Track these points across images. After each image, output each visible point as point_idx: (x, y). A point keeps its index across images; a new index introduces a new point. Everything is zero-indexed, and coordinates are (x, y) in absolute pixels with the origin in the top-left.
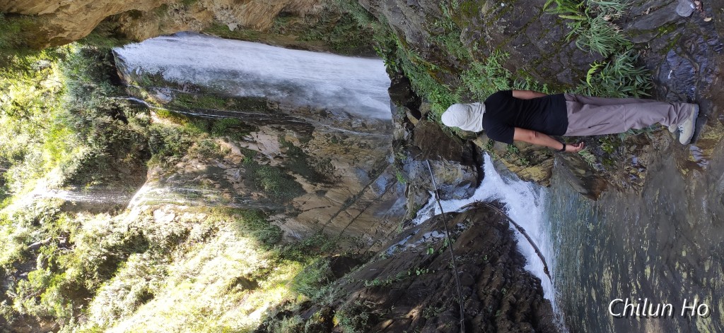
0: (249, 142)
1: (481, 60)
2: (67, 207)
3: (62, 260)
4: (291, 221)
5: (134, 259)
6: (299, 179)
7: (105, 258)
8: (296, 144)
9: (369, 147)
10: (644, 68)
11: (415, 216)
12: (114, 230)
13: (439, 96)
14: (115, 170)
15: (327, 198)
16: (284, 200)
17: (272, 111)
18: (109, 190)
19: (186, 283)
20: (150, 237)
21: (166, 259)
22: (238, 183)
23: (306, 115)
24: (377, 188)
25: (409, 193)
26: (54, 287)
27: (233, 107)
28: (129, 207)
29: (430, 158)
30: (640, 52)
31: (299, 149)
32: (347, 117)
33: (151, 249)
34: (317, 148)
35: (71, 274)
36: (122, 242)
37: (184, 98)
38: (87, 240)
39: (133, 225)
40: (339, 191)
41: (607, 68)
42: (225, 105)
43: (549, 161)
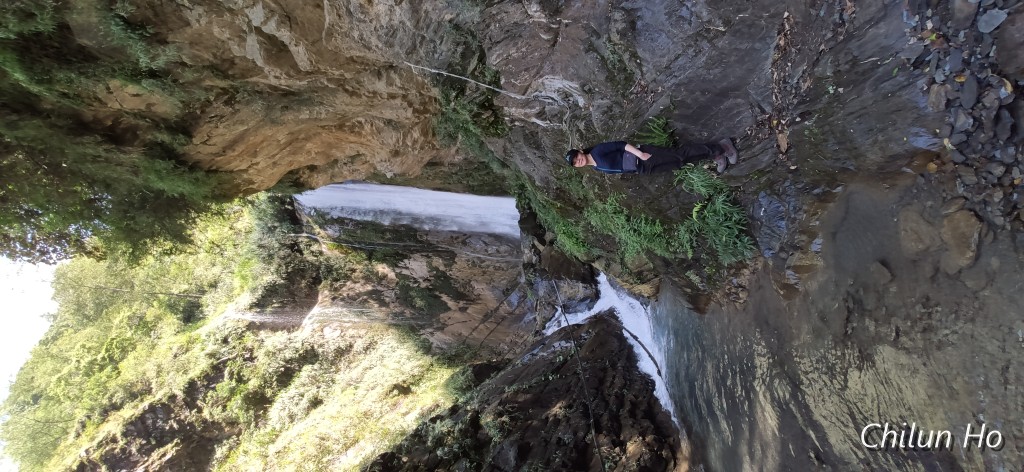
1: (601, 200)
2: (252, 327)
3: (246, 373)
4: (438, 334)
5: (307, 369)
6: (445, 298)
7: (282, 369)
8: (442, 268)
10: (739, 207)
11: (544, 328)
12: (290, 346)
13: (564, 228)
14: (292, 294)
16: (432, 316)
17: (421, 242)
19: (351, 390)
20: (320, 350)
21: (334, 368)
24: (510, 304)
25: (538, 307)
26: (238, 396)
27: (389, 239)
29: (555, 278)
30: (734, 193)
31: (444, 273)
33: (321, 361)
34: (459, 271)
35: (253, 384)
36: (297, 356)
37: (349, 233)
38: (267, 354)
39: (306, 340)
40: (478, 307)
41: (709, 207)
42: (383, 238)
43: (657, 279)
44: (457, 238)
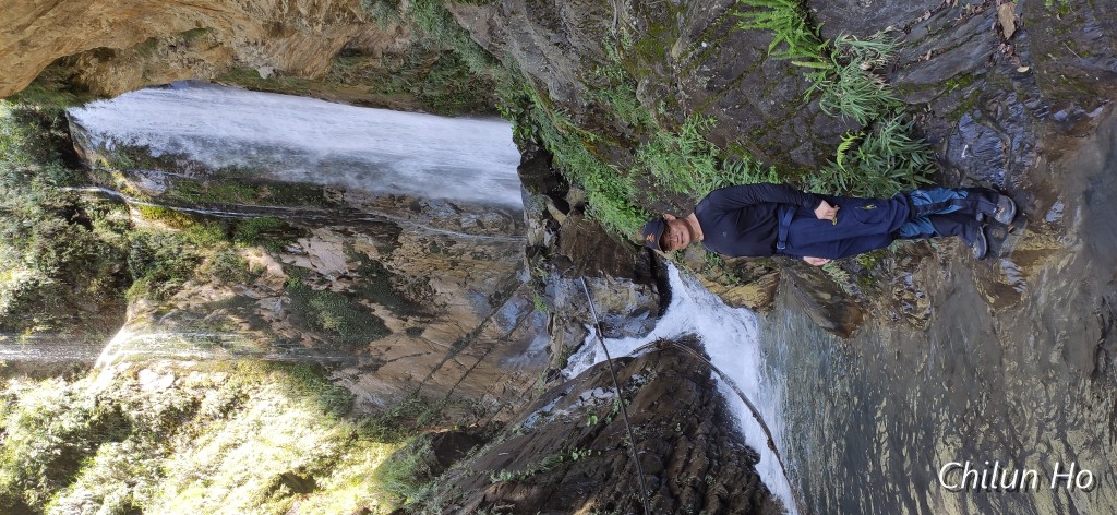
0: (297, 254)
1: (670, 129)
4: (368, 379)
5: (107, 452)
6: (379, 311)
7: (58, 451)
8: (373, 255)
9: (490, 258)
10: (924, 142)
11: (565, 365)
12: (73, 406)
13: (601, 181)
14: (72, 306)
15: (425, 341)
16: (355, 345)
17: (332, 205)
18: (63, 341)
19: (196, 488)
20: (133, 414)
21: (161, 447)
22: (279, 320)
23: (386, 210)
24: (503, 322)
25: (555, 327)
27: (269, 200)
28: (97, 365)
29: (586, 273)
30: (915, 117)
31: (377, 264)
32: (453, 212)
33: (136, 434)
34: (406, 260)
36: (87, 425)
37: (188, 187)
39: (103, 396)
40: (444, 327)
41: (867, 142)
42: (255, 197)
43: (770, 276)
44: (401, 199)
